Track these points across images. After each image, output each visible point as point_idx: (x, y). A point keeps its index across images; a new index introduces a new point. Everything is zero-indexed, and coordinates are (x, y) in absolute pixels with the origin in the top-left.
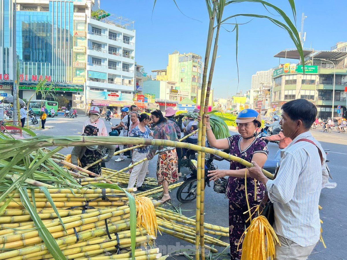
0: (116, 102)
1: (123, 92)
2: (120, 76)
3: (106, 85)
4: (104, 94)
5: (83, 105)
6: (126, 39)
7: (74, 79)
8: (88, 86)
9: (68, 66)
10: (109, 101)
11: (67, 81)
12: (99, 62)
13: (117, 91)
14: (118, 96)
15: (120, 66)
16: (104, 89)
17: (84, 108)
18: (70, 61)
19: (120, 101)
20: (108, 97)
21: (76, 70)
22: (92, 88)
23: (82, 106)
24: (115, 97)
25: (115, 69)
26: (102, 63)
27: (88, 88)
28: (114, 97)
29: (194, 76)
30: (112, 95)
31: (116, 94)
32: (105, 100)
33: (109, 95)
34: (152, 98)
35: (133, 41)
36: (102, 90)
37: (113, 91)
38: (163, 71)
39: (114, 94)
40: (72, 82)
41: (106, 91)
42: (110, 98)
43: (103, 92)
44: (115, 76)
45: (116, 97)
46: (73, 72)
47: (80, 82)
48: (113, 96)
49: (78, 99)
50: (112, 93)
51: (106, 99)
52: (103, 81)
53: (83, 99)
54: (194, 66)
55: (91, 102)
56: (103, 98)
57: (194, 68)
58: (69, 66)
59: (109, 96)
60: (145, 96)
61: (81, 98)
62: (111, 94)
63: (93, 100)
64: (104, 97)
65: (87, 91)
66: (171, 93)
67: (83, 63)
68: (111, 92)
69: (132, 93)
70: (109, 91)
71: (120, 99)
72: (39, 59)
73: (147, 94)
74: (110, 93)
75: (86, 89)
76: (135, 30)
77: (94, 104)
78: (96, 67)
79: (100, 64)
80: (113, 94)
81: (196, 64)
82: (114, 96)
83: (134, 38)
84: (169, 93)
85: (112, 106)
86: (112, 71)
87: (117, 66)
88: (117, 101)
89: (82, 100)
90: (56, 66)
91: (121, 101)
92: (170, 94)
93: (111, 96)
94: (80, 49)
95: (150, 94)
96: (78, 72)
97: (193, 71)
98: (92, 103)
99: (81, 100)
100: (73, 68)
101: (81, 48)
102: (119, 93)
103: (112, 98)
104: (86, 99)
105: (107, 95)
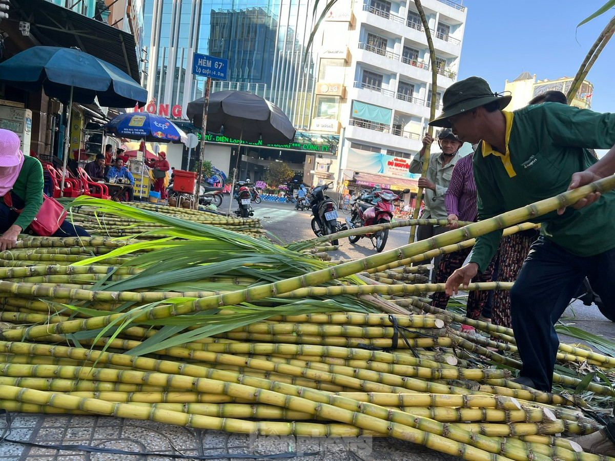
0: (403, 182)
2: (418, 119)
3: (386, 138)
4: (380, 160)
5: (333, 184)
6: (444, 28)
7: (315, 121)
8: (349, 139)
9: (304, 91)
10: (388, 179)
11: (300, 127)
12: (377, 82)
13: (408, 156)
15: (421, 95)
16: (380, 149)
17: (335, 191)
19: (412, 179)
20: (387, 168)
21: (322, 102)
22: (357, 144)
24: (403, 168)
25: (410, 100)
26: (384, 85)
27: (348, 144)
28: (400, 168)
30: (397, 165)
31: (405, 161)
32: (380, 174)
33: (390, 163)
35: (458, 35)
36: (376, 148)
37: (399, 153)
39: (402, 161)
40: (309, 130)
41: (384, 152)
42: (390, 172)
43: (379, 157)
44: (407, 118)
46: (314, 105)
47: (326, 129)
48: (397, 168)
49: (322, 167)
50: (396, 160)
51: (382, 172)
52: (381, 127)
53: (334, 169)
55: (353, 178)
56: (375, 171)
58: (308, 91)
59: (390, 166)
61: (329, 168)
62: (394, 162)
63: (357, 173)
64: (380, 168)
65: (345, 149)
67: (338, 85)
68: (396, 157)
70: (391, 152)
74: (392, 158)
75: (343, 145)
76: (466, 9)
77: (359, 183)
78: (368, 95)
79: (379, 85)
80: (398, 162)
82: (400, 166)
83: (462, 28)
87: (415, 94)
88: (407, 178)
89: (330, 171)
90: (278, 90)
93: (394, 167)
94: (337, 52)
96: (324, 107)
98: (355, 181)
99: (328, 171)
100: (315, 95)
101: (339, 49)
103: (394, 170)
104: (340, 170)
105: (387, 162)
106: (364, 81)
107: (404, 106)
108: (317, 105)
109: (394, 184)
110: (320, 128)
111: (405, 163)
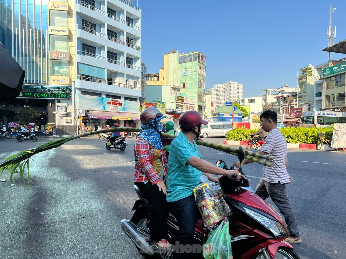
0: (119, 114)
1: (126, 98)
2: (122, 75)
3: (104, 87)
4: (102, 101)
5: (71, 120)
6: (130, 21)
7: (52, 78)
8: (78, 89)
9: (40, 57)
10: (109, 113)
12: (93, 51)
13: (119, 97)
14: (121, 104)
15: (122, 60)
16: (101, 94)
17: (73, 124)
19: (124, 112)
20: (107, 106)
21: (54, 65)
22: (84, 92)
23: (69, 121)
24: (117, 106)
25: (115, 63)
26: (97, 53)
27: (78, 92)
28: (116, 106)
29: (200, 80)
30: (113, 104)
31: (118, 101)
32: (103, 110)
33: (109, 103)
34: (162, 107)
35: (139, 24)
36: (99, 94)
37: (114, 97)
39: (116, 101)
40: (48, 84)
41: (104, 96)
42: (110, 108)
43: (100, 99)
44: (116, 74)
45: (119, 106)
46: (49, 67)
47: (61, 82)
48: (114, 105)
49: (61, 109)
51: (104, 109)
52: (100, 80)
53: (71, 109)
54: (200, 68)
55: (86, 114)
56: (100, 108)
57: (200, 70)
58: (43, 57)
59: (109, 105)
60: (154, 104)
61: (66, 109)
62: (111, 102)
63: (88, 111)
64: (102, 107)
65: (76, 96)
66: (178, 101)
67: (66, 53)
68: (112, 99)
69: (138, 101)
70: (108, 96)
71: (123, 109)
73: (157, 102)
74: (110, 100)
75: (75, 92)
76: (141, 10)
77: (91, 117)
78: (88, 59)
80: (114, 102)
81: (202, 66)
82: (116, 104)
83: (140, 20)
84: (175, 101)
85: (116, 119)
87: (118, 59)
88: (120, 111)
89: (68, 111)
91: (125, 112)
92: (177, 102)
93: (111, 105)
94: (61, 31)
95: (160, 102)
96: (56, 68)
97: (199, 74)
98: (87, 116)
99: (66, 111)
100: (49, 60)
101: (63, 29)
102: (122, 101)
103: (112, 107)
104: (75, 110)
105: (107, 103)
106: (84, 50)
107: (112, 67)
108: (51, 66)
109: (113, 116)
110: (55, 82)
111: (118, 102)
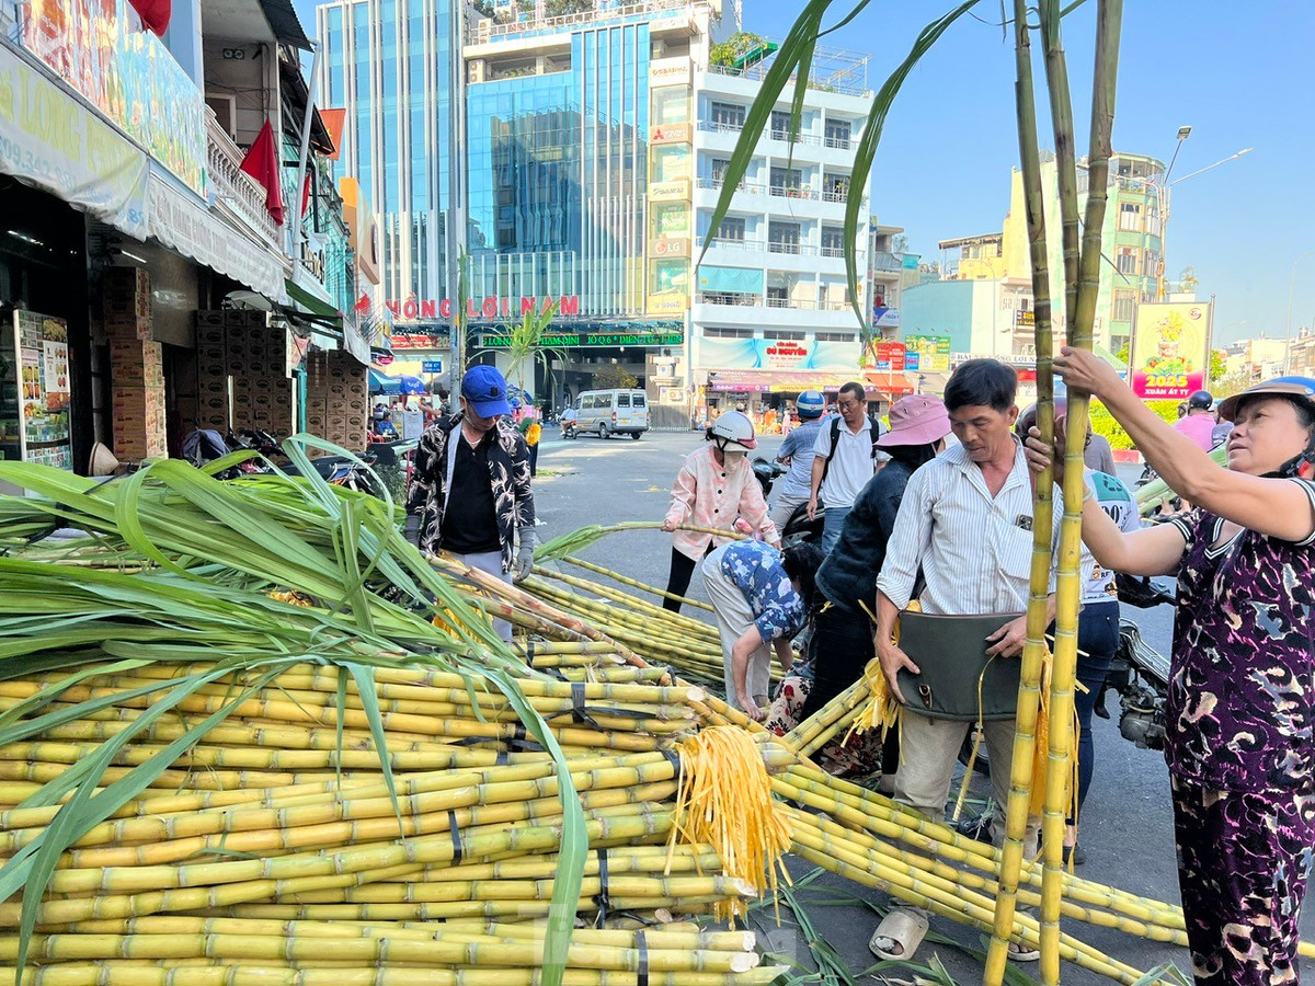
0: (796, 377)
1: (821, 336)
2: (810, 276)
3: (757, 314)
4: (753, 349)
5: (682, 394)
6: (838, 130)
8: (699, 324)
9: (630, 256)
10: (770, 375)
11: (630, 310)
12: (736, 232)
13: (800, 336)
14: (802, 352)
15: (812, 238)
16: (753, 331)
17: (684, 403)
18: (637, 237)
19: (810, 370)
20: (766, 357)
21: (659, 268)
22: (712, 330)
23: (677, 398)
24: (793, 356)
25: (795, 251)
26: (747, 235)
27: (699, 331)
28: (789, 356)
29: (1127, 251)
30: (781, 352)
31: (795, 345)
32: (756, 369)
33: (770, 351)
34: (938, 352)
36: (745, 332)
37: (784, 335)
38: (987, 239)
39: (790, 345)
40: (645, 314)
41: (759, 336)
42: (772, 363)
43: (751, 343)
44: (794, 276)
45: (798, 356)
46: (648, 275)
47: (670, 309)
48: (784, 356)
49: (664, 370)
50: (782, 344)
51: (759, 366)
52: (751, 299)
53: (682, 371)
54: (1130, 208)
55: (708, 381)
56: (749, 365)
57: (1126, 214)
58: (637, 255)
59: (772, 355)
60: (908, 347)
61: (674, 368)
62: (778, 348)
63: (713, 374)
64: (754, 360)
65: (695, 340)
66: (1020, 327)
67: (680, 240)
68: (779, 341)
69: (857, 339)
70: (769, 335)
71: (811, 364)
72: (541, 241)
73: (918, 338)
74: (773, 343)
75: (691, 334)
77: (719, 388)
79: (741, 236)
80: (784, 348)
81: (1138, 199)
82: (789, 352)
84: (1011, 327)
85: (780, 391)
86: (783, 262)
87: (802, 241)
88: (801, 370)
89: (677, 374)
90: (593, 259)
91: (816, 370)
92: (1018, 331)
93: (777, 355)
94: (673, 191)
95: (928, 338)
96: (664, 275)
97: (1120, 230)
98: (711, 385)
99: (673, 375)
100: (648, 260)
101: (676, 185)
102: (807, 343)
103: (780, 361)
104: (690, 370)
105: (765, 351)
108: (654, 272)
109: (776, 382)
110: (660, 309)
111: (796, 348)
